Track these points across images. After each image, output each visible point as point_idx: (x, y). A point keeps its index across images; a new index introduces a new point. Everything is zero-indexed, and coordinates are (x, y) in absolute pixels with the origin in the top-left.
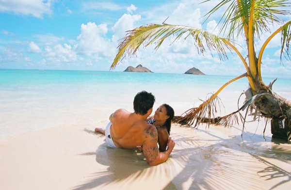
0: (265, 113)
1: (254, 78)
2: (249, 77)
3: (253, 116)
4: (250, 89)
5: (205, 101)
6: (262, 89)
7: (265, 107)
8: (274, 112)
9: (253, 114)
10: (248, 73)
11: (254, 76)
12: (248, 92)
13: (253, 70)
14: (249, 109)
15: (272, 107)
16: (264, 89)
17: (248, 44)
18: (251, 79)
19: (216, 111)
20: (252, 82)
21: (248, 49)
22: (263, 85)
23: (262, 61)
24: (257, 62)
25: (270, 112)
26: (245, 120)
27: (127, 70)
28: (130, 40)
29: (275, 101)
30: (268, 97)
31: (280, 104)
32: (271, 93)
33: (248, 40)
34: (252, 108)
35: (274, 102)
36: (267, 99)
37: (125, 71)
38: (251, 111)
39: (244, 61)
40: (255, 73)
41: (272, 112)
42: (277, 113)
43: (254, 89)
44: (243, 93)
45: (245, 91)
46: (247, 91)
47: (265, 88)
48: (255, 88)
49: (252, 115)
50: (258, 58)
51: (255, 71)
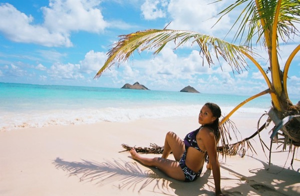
0: (296, 141)
1: (280, 95)
2: (273, 94)
4: (274, 109)
6: (290, 110)
7: (297, 133)
11: (278, 91)
12: (272, 113)
13: (277, 85)
16: (293, 110)
18: (275, 96)
19: (230, 138)
20: (277, 100)
22: (291, 105)
23: (288, 75)
24: (282, 76)
27: (124, 87)
28: (123, 45)
36: (298, 122)
37: (122, 88)
38: (277, 137)
39: (264, 74)
40: (281, 90)
43: (279, 109)
44: (264, 115)
45: (268, 113)
46: (270, 111)
47: (295, 109)
48: (281, 107)
50: (283, 71)
51: (281, 86)
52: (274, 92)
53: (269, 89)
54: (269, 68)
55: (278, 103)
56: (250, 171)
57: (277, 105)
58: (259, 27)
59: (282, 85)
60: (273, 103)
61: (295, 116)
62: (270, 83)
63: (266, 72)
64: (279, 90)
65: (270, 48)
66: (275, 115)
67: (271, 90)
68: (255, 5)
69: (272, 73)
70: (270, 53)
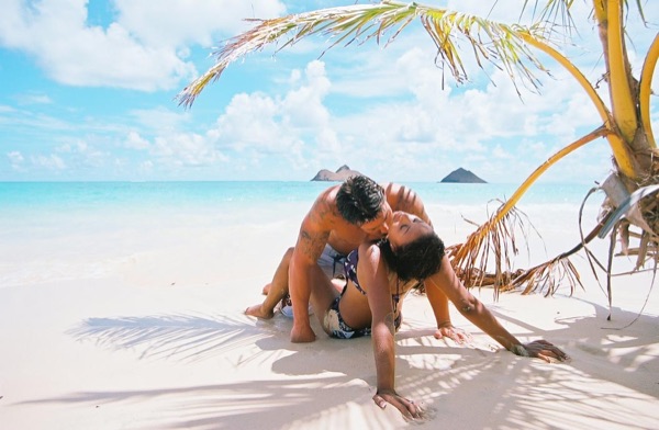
1: (631, 139)
2: (614, 137)
3: (635, 258)
4: (620, 176)
5: (482, 223)
9: (631, 252)
10: (608, 126)
11: (628, 131)
12: (612, 184)
13: (626, 117)
14: (618, 236)
17: (604, 38)
18: (619, 142)
19: (515, 250)
20: (623, 151)
21: (606, 53)
23: (652, 87)
24: (636, 91)
27: (317, 178)
33: (604, 24)
34: (626, 233)
37: (314, 179)
38: (626, 241)
39: (592, 91)
40: (634, 125)
43: (629, 172)
44: (593, 190)
45: (601, 185)
46: (608, 181)
48: (634, 169)
49: (630, 254)
50: (638, 79)
51: (634, 117)
52: (615, 133)
53: (604, 126)
54: (603, 75)
55: (626, 159)
56: (556, 322)
57: (625, 165)
59: (638, 112)
60: (615, 161)
62: (607, 112)
63: (594, 87)
64: (630, 126)
66: (618, 188)
67: (610, 129)
69: (610, 85)
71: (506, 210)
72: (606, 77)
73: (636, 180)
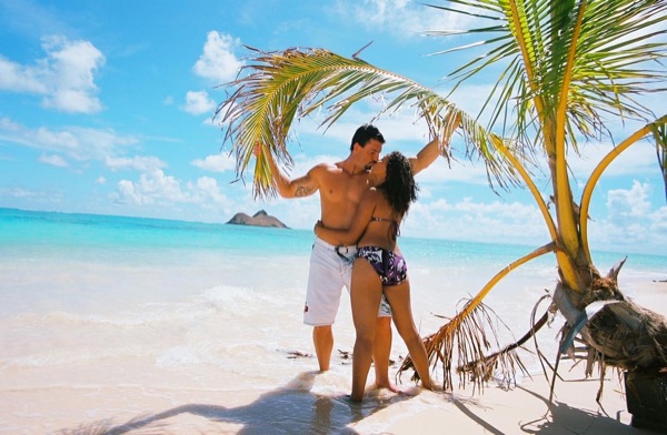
0: (610, 355)
1: (575, 256)
2: (562, 254)
4: (563, 286)
6: (597, 288)
7: (611, 338)
8: (637, 352)
11: (571, 248)
13: (570, 236)
15: (629, 336)
16: (602, 288)
18: (565, 258)
20: (569, 267)
22: (597, 276)
23: (589, 213)
24: (578, 217)
25: (626, 354)
26: (555, 371)
27: (233, 221)
29: (637, 322)
30: (617, 311)
31: (651, 332)
32: (621, 298)
35: (636, 325)
36: (613, 314)
37: (230, 222)
39: (545, 208)
40: (577, 245)
41: (629, 352)
42: (646, 356)
43: (574, 285)
44: (544, 297)
45: (551, 293)
46: (556, 290)
47: (606, 285)
48: (577, 282)
50: (579, 204)
51: (576, 238)
52: (563, 250)
53: (554, 243)
54: (551, 198)
55: (572, 273)
57: (569, 277)
58: (531, 112)
59: (579, 235)
60: (560, 272)
61: (609, 302)
62: (555, 228)
64: (573, 245)
65: (553, 156)
66: (565, 298)
67: (557, 245)
68: (523, 66)
69: (557, 207)
70: (553, 167)
71: (473, 305)
72: (554, 199)
73: (579, 293)
